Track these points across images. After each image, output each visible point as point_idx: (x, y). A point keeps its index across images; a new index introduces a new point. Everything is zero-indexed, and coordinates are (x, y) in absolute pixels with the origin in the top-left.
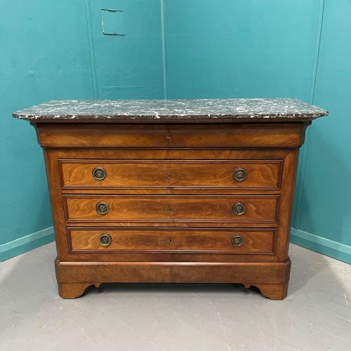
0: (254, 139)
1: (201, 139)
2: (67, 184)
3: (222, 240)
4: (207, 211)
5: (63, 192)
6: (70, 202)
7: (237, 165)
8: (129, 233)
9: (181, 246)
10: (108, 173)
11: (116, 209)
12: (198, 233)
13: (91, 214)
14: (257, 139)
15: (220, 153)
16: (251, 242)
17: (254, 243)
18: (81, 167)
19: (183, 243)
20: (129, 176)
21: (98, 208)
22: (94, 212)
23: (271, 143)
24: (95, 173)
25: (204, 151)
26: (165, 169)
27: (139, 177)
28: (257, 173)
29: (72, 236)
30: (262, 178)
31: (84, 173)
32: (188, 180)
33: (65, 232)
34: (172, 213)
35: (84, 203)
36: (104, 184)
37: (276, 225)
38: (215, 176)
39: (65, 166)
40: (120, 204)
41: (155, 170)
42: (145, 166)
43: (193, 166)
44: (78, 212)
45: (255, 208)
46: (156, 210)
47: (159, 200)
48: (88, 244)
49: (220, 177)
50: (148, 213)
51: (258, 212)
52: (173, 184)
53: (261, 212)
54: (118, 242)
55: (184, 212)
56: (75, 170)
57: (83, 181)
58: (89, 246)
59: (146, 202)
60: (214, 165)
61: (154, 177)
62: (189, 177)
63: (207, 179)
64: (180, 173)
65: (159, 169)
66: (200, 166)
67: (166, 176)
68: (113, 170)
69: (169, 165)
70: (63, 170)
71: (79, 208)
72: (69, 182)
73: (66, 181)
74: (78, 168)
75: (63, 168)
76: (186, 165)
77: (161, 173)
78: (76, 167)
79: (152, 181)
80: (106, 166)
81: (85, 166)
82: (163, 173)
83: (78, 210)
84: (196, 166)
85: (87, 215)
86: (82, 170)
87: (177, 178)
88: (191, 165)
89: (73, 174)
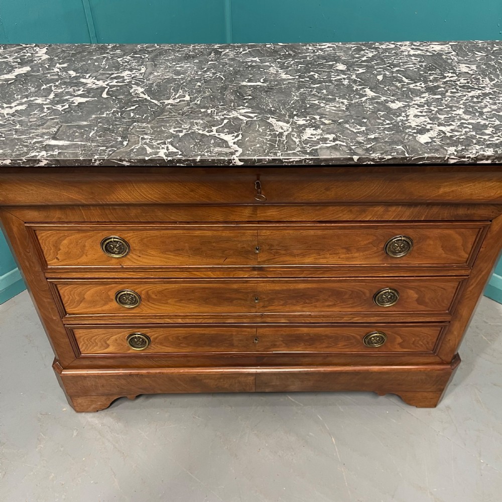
0: (442, 191)
1: (327, 189)
2: (52, 264)
3: (348, 338)
4: (326, 300)
5: (48, 275)
6: (64, 291)
7: (396, 232)
8: (182, 331)
9: (274, 346)
10: (132, 245)
11: (154, 300)
12: (305, 330)
13: (106, 307)
14: (447, 190)
15: (364, 211)
16: (399, 340)
17: (404, 341)
18: (78, 236)
19: (278, 343)
20: (177, 251)
21: (120, 299)
22: (114, 304)
23: (474, 197)
24: (107, 247)
25: (331, 208)
26: (249, 238)
27: (197, 251)
28: (431, 242)
29: (77, 336)
30: (441, 251)
31: (84, 246)
32: (294, 256)
33: (64, 332)
34: (262, 304)
35: (91, 292)
36: (127, 264)
37: (448, 318)
39: (42, 236)
40: (160, 292)
41: (228, 240)
42: (209, 233)
43: (305, 233)
44: (82, 305)
45: (416, 296)
46: (230, 300)
47: (235, 286)
48: (108, 346)
49: (358, 250)
50: (215, 305)
51: (420, 301)
52: (264, 262)
53: (427, 300)
54: (161, 344)
55: (282, 302)
56: (65, 242)
57: (84, 259)
58: (111, 349)
59: (210, 288)
60: (347, 231)
61: (226, 252)
62: (295, 251)
63: (330, 254)
64: (278, 245)
65: (235, 239)
66: (319, 232)
67: (250, 249)
68: (142, 240)
69: (256, 231)
70: (40, 241)
71: (84, 298)
72: (55, 260)
73: (49, 258)
74: (70, 238)
75: (39, 238)
76: (291, 232)
77: (239, 245)
78: (65, 237)
79: (222, 257)
80: (129, 235)
81: (84, 234)
82: (245, 246)
83: (81, 302)
84: (312, 232)
85: (100, 309)
86: (80, 241)
87: (271, 253)
88: (302, 231)
89: (61, 247)
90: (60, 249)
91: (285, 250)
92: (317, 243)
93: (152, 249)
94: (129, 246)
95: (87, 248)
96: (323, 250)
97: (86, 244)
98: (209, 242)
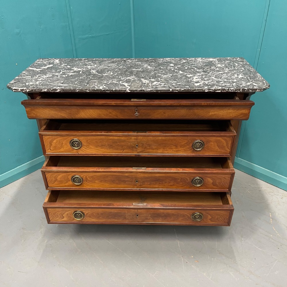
0: (211, 114)
2: (49, 152)
3: (184, 216)
4: (169, 183)
6: (48, 175)
7: (196, 138)
10: (83, 143)
11: (89, 181)
13: (67, 184)
14: (213, 113)
16: (210, 217)
17: (212, 218)
18: (60, 138)
19: (148, 218)
20: (102, 146)
21: (74, 180)
22: (71, 183)
24: (72, 144)
26: (133, 141)
27: (111, 146)
28: (212, 144)
30: (217, 148)
31: (62, 144)
32: (153, 149)
38: (176, 146)
40: (92, 177)
41: (124, 141)
42: (116, 138)
43: (157, 138)
44: (56, 183)
45: (211, 181)
49: (181, 147)
53: (217, 184)
54: (90, 217)
55: (149, 183)
56: (55, 141)
57: (62, 150)
58: (65, 219)
60: (175, 138)
61: (124, 147)
62: (154, 147)
63: (169, 149)
64: (146, 144)
65: (127, 141)
66: (164, 138)
67: (134, 146)
68: (87, 141)
69: (136, 137)
70: (44, 141)
71: (57, 179)
72: (50, 150)
73: (47, 149)
74: (57, 139)
75: (44, 139)
76: (151, 138)
77: (129, 144)
78: (55, 139)
79: (121, 149)
80: (82, 138)
81: (63, 138)
82: (131, 144)
83: (56, 181)
84: (160, 138)
85: (64, 185)
86: (61, 141)
87: (143, 148)
88: (156, 137)
89: (53, 144)
90: (52, 145)
91: (149, 146)
92: (163, 143)
93: (92, 145)
94: (81, 143)
95: (64, 144)
96: (166, 147)
97: (64, 142)
98: (116, 142)
